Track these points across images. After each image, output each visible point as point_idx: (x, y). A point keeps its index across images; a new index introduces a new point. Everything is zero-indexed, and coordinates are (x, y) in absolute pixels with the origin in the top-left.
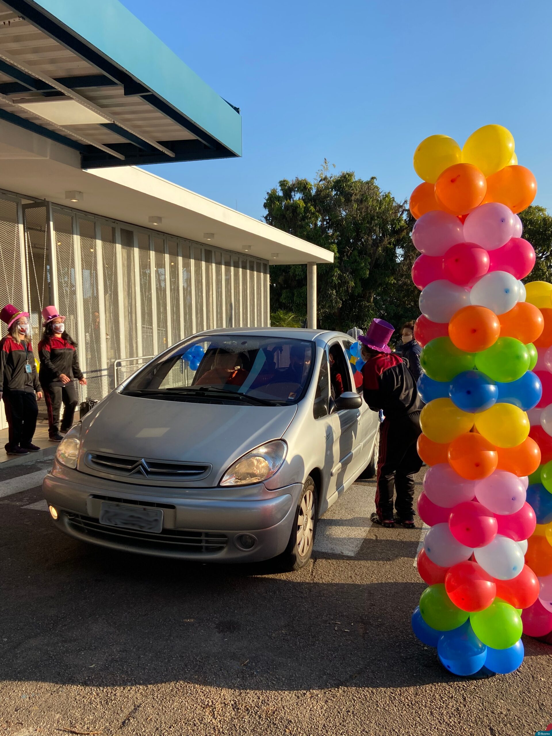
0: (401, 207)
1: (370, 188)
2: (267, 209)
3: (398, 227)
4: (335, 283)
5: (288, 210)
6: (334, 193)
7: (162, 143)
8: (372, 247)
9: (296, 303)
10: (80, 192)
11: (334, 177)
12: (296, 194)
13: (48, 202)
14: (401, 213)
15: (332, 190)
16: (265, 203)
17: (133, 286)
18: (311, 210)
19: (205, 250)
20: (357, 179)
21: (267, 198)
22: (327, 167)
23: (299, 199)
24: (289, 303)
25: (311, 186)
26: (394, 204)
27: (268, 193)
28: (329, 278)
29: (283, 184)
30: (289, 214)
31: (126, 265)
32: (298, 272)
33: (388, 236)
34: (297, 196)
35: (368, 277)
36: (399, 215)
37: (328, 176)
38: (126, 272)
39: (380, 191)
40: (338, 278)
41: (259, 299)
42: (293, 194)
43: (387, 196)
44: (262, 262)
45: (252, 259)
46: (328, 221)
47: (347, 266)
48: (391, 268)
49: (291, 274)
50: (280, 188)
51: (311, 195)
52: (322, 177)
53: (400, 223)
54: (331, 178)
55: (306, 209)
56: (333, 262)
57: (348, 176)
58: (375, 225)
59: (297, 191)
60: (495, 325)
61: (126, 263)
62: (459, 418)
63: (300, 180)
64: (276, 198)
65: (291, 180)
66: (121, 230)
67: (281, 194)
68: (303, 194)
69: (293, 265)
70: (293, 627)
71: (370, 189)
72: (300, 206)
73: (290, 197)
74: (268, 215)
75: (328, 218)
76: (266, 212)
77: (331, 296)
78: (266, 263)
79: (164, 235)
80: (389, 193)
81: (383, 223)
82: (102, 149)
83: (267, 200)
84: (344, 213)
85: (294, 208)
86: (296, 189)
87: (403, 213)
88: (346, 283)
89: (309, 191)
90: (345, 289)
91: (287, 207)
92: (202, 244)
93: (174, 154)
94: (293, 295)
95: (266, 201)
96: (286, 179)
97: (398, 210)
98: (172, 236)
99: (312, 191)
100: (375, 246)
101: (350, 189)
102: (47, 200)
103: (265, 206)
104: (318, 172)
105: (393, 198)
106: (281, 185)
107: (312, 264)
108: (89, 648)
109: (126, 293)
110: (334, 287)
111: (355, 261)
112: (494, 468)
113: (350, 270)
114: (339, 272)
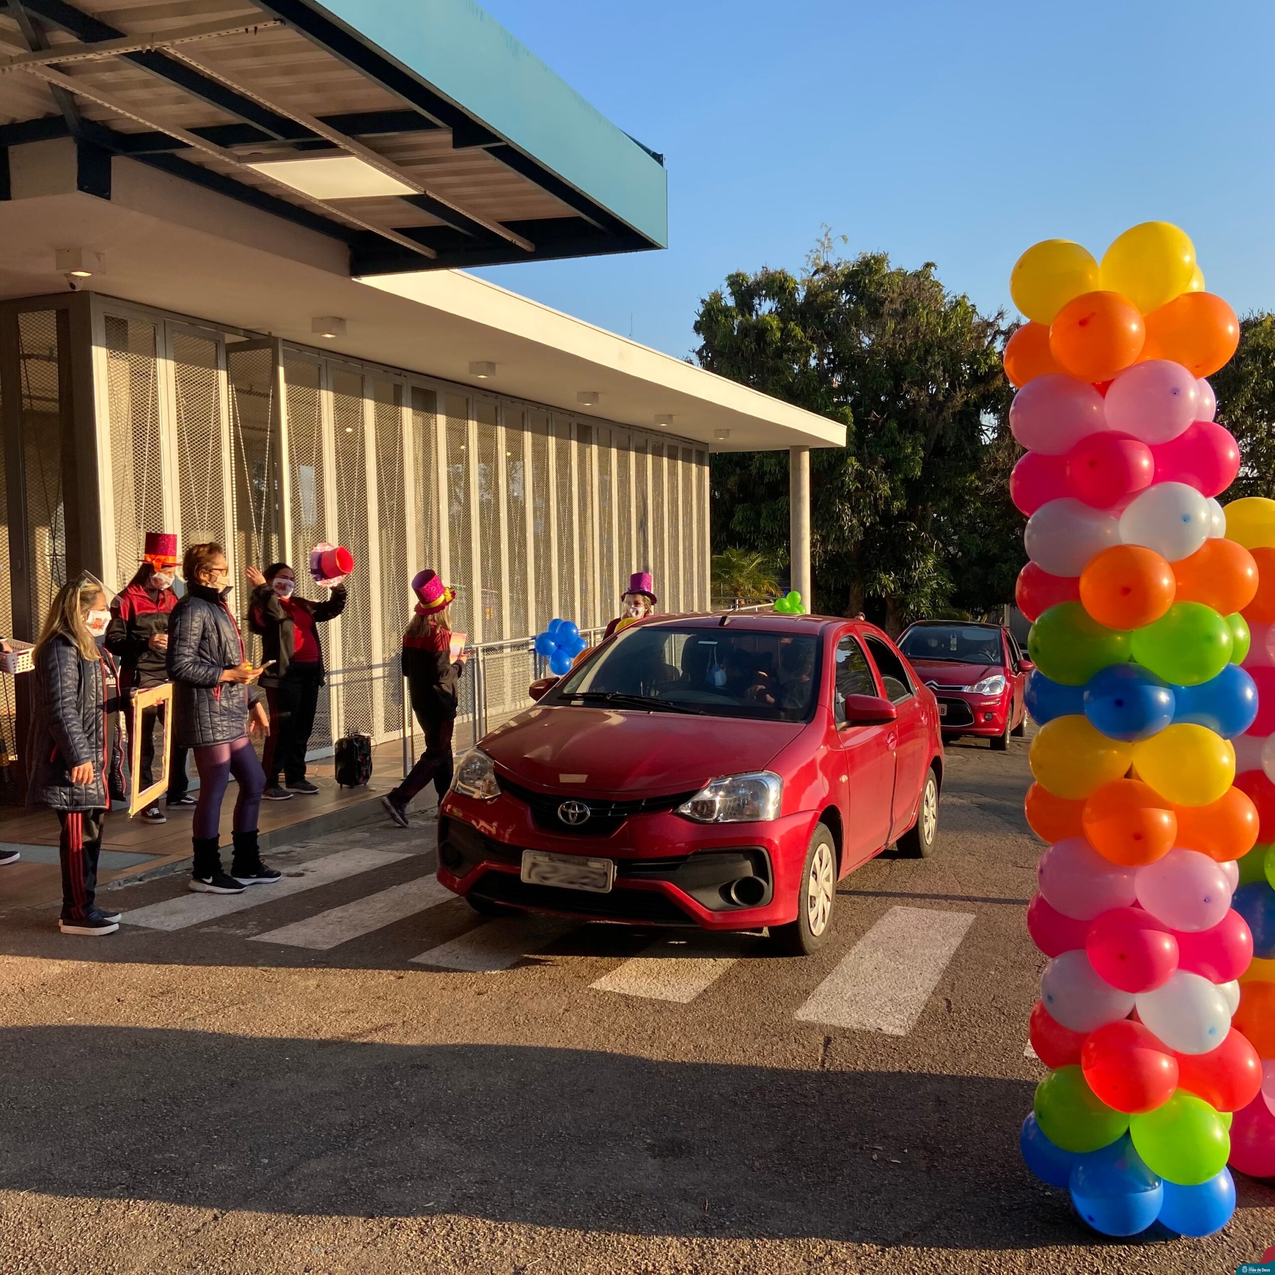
0: (990, 325)
1: (922, 286)
2: (702, 336)
3: (984, 369)
4: (850, 490)
5: (746, 336)
6: (844, 298)
7: (509, 225)
8: (928, 411)
9: (764, 533)
10: (341, 319)
11: (846, 263)
12: (763, 303)
13: (276, 339)
14: (990, 339)
15: (840, 291)
16: (697, 322)
17: (434, 501)
18: (795, 336)
19: (579, 425)
20: (893, 269)
21: (700, 312)
22: (829, 243)
23: (770, 312)
24: (750, 532)
25: (795, 283)
26: (976, 320)
27: (703, 301)
28: (836, 479)
29: (735, 281)
30: (750, 345)
31: (420, 460)
32: (770, 465)
33: (963, 388)
34: (766, 307)
35: (920, 477)
36: (986, 343)
37: (832, 262)
38: (421, 473)
39: (945, 292)
40: (855, 479)
41: (688, 525)
42: (756, 301)
43: (958, 303)
44: (694, 448)
45: (674, 443)
46: (832, 357)
47: (873, 452)
48: (970, 456)
49: (754, 472)
50: (729, 290)
51: (794, 304)
52: (817, 265)
53: (988, 361)
54: (838, 265)
55: (786, 334)
56: (844, 444)
57: (875, 263)
58: (935, 366)
59: (765, 296)
60: (1166, 581)
61: (420, 455)
62: (1102, 752)
63: (772, 271)
64: (719, 311)
65: (752, 272)
66: (414, 389)
67: (730, 302)
68: (779, 302)
69: (759, 452)
70: (792, 1153)
71: (923, 289)
72: (771, 327)
73: (751, 308)
74: (704, 347)
75: (831, 351)
76: (699, 341)
77: (839, 517)
78: (701, 449)
79: (496, 398)
80: (964, 297)
81: (952, 360)
82: (390, 238)
83: (702, 316)
84: (866, 340)
85: (760, 331)
86: (764, 292)
87: (994, 338)
88: (873, 488)
89: (792, 295)
90: (870, 502)
91: (745, 330)
92: (573, 414)
93: (533, 245)
94: (759, 515)
95: (698, 318)
96: (741, 271)
97: (984, 331)
98: (514, 400)
99: (797, 296)
100: (934, 409)
101: (878, 290)
102: (273, 334)
103: (698, 327)
104: (810, 254)
105: (973, 306)
106: (730, 285)
107: (800, 449)
108: (419, 1176)
109: (421, 516)
110: (848, 497)
111: (893, 442)
112: (1169, 844)
113: (881, 460)
114: (857, 465)
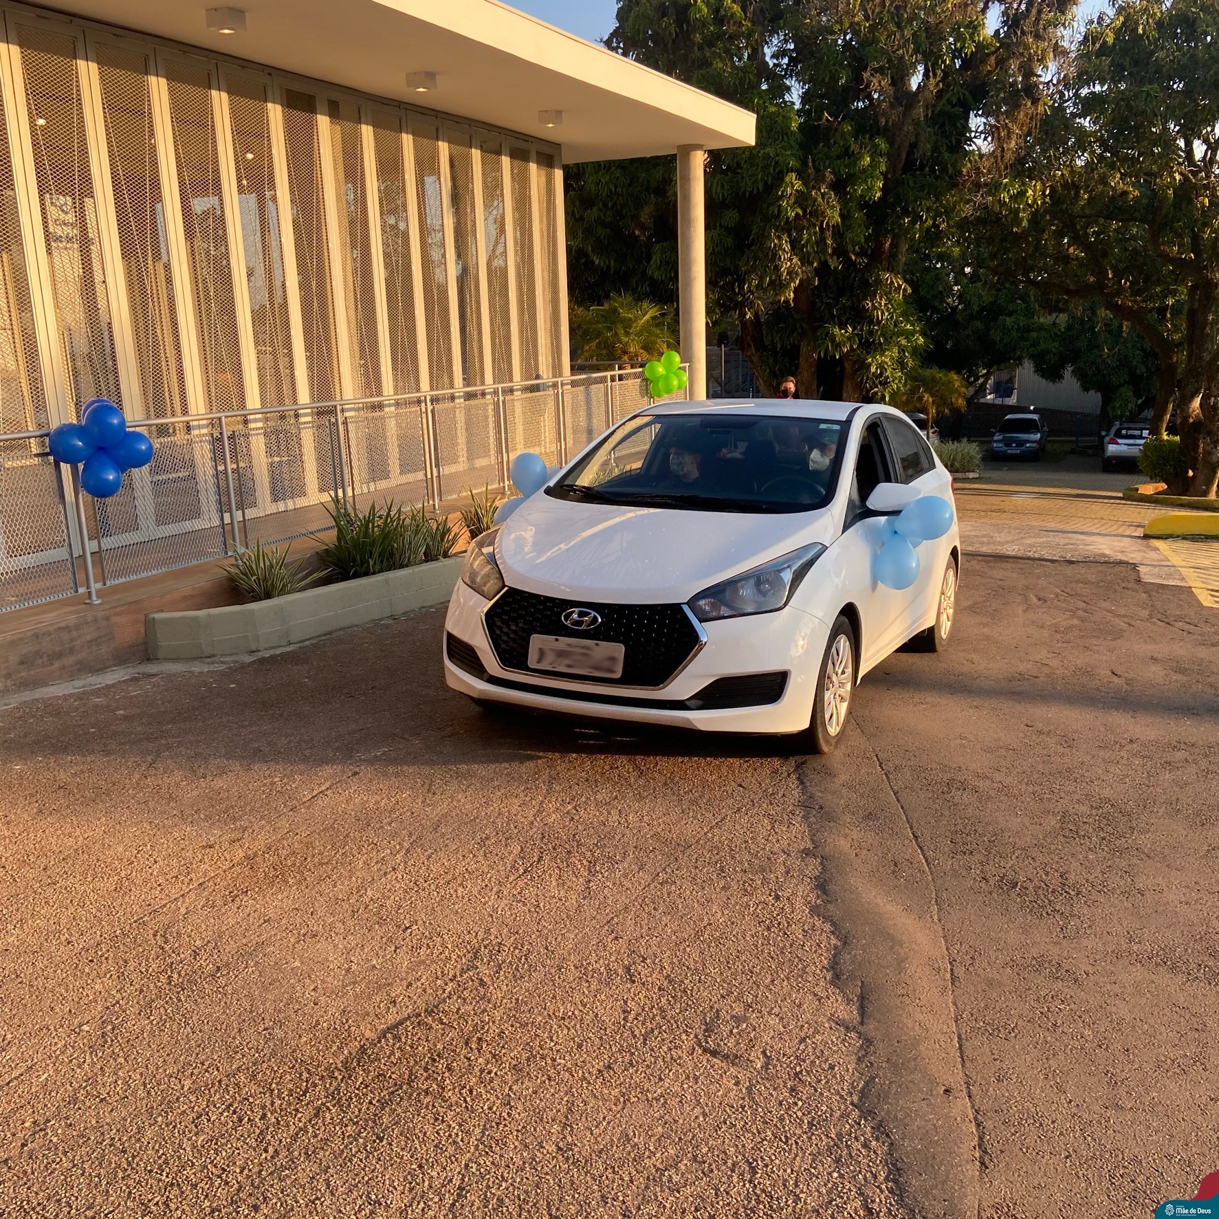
3: (969, 48)
30: (669, 27)
33: (939, 73)
44: (532, 148)
55: (722, 16)
78: (548, 151)
107: (687, 150)
113: (829, 176)
114: (798, 185)
